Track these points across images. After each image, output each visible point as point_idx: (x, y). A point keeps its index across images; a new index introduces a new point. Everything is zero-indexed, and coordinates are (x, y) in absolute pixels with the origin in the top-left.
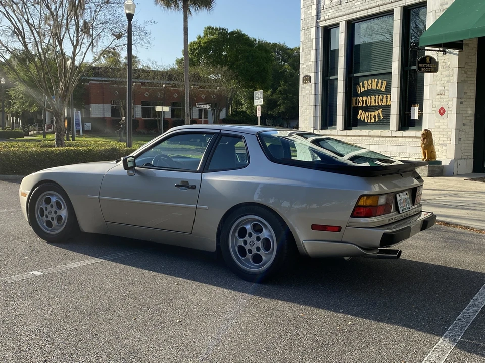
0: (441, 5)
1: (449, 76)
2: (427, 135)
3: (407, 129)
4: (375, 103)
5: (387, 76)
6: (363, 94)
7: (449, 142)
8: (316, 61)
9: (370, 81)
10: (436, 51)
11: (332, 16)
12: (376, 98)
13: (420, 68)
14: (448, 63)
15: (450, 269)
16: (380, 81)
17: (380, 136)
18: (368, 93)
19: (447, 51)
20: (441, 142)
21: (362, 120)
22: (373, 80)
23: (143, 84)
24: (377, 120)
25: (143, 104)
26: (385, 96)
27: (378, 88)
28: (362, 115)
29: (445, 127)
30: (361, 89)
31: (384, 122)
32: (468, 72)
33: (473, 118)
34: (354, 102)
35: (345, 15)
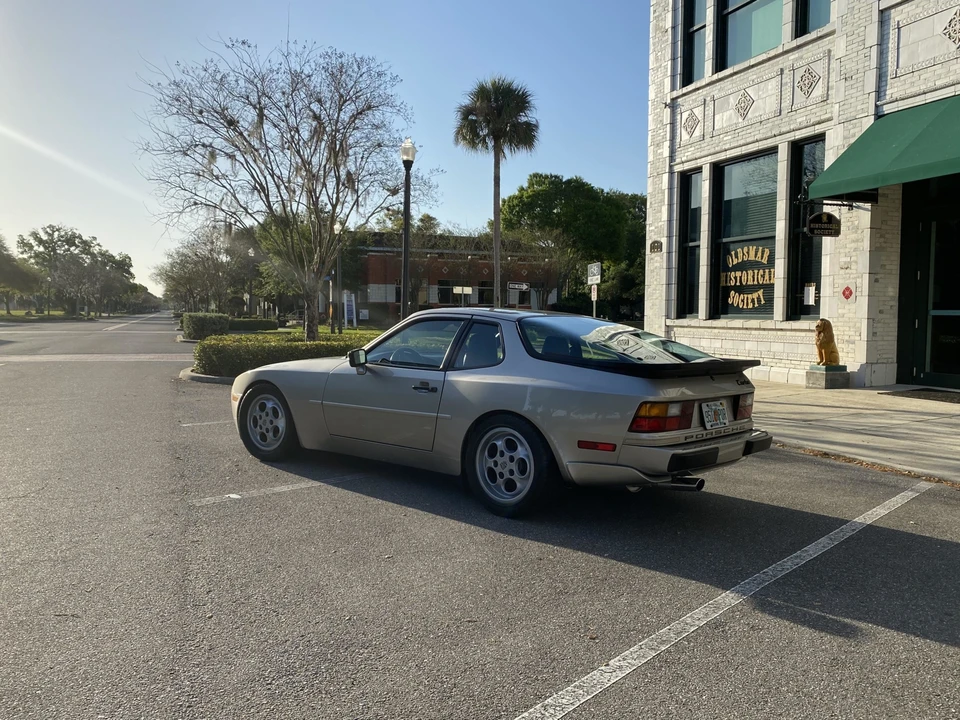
0: (845, 138)
1: (857, 241)
2: (825, 329)
3: (799, 319)
4: (754, 280)
5: (770, 241)
6: (736, 268)
7: (858, 338)
8: (670, 221)
9: (746, 249)
10: (837, 205)
11: (691, 156)
12: (754, 273)
13: (812, 230)
14: (856, 223)
15: (794, 513)
16: (761, 248)
17: (759, 329)
18: (743, 266)
19: (854, 204)
20: (847, 338)
21: (735, 305)
22: (750, 247)
23: (441, 255)
24: (756, 305)
25: (440, 283)
26: (767, 271)
27: (757, 259)
28: (735, 299)
29: (851, 315)
30: (733, 261)
31: (765, 309)
32: (887, 236)
33: (895, 303)
34: (723, 279)
35: (710, 155)
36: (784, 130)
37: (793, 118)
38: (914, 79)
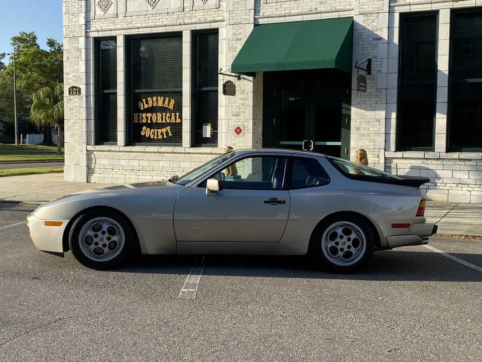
0: (234, 34)
1: (244, 99)
3: (200, 146)
4: (162, 120)
5: (175, 94)
6: (147, 111)
8: (87, 73)
9: (155, 98)
10: (234, 76)
11: (106, 27)
12: (162, 115)
14: (243, 88)
16: (167, 99)
17: (172, 153)
18: (152, 110)
19: (241, 77)
21: (147, 136)
22: (159, 98)
24: (165, 137)
26: (173, 114)
27: (164, 106)
28: (146, 132)
30: (143, 106)
31: (175, 138)
34: (136, 117)
35: (124, 29)
36: (186, 21)
37: (194, 15)
38: (277, 7)
